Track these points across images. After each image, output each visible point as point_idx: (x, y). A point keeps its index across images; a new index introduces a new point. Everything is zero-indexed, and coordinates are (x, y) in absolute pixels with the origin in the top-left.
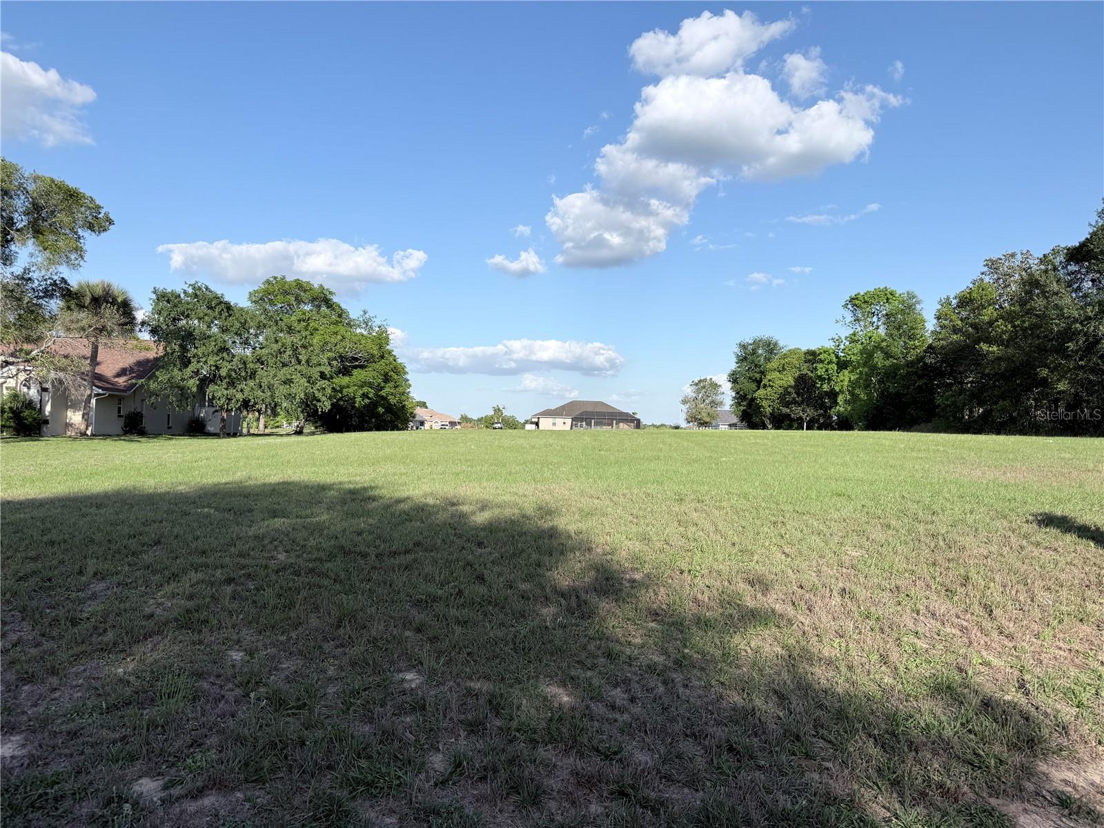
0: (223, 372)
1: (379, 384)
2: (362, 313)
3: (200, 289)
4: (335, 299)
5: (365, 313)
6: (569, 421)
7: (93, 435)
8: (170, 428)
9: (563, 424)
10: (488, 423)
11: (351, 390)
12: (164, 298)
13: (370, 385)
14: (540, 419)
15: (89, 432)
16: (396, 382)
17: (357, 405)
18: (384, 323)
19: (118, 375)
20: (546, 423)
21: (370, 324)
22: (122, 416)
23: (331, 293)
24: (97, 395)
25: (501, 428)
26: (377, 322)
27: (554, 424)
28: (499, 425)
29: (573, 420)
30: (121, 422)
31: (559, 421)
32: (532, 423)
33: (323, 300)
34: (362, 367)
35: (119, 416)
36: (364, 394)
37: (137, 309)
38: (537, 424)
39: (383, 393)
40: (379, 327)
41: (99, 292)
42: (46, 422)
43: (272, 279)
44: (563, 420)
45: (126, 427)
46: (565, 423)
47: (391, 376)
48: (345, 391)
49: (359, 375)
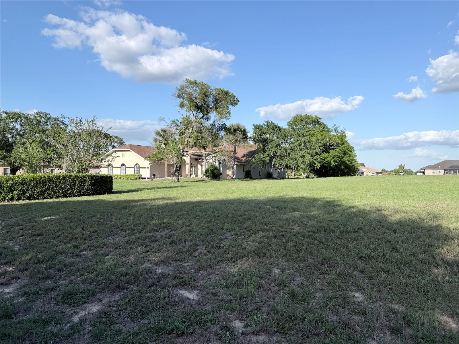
0: (278, 154)
1: (342, 156)
3: (269, 123)
4: (322, 121)
5: (335, 125)
6: (443, 171)
7: (235, 179)
8: (260, 176)
10: (396, 172)
11: (329, 159)
12: (257, 128)
13: (338, 156)
14: (425, 170)
15: (234, 178)
16: (349, 155)
17: (332, 165)
18: (343, 129)
19: (243, 157)
20: (428, 172)
21: (337, 130)
22: (244, 172)
23: (320, 119)
24: (236, 164)
25: (403, 175)
26: (340, 129)
27: (434, 173)
28: (402, 173)
29: (445, 170)
30: (244, 174)
31: (437, 171)
32: (421, 172)
33: (317, 122)
34: (334, 149)
35: (243, 172)
36: (335, 160)
37: (248, 133)
38: (424, 173)
39: (343, 160)
40: (341, 131)
41: (236, 127)
42: (221, 174)
43: (296, 116)
44: (439, 171)
45: (246, 176)
46: (440, 172)
47: (347, 152)
48: (326, 160)
49: (332, 153)
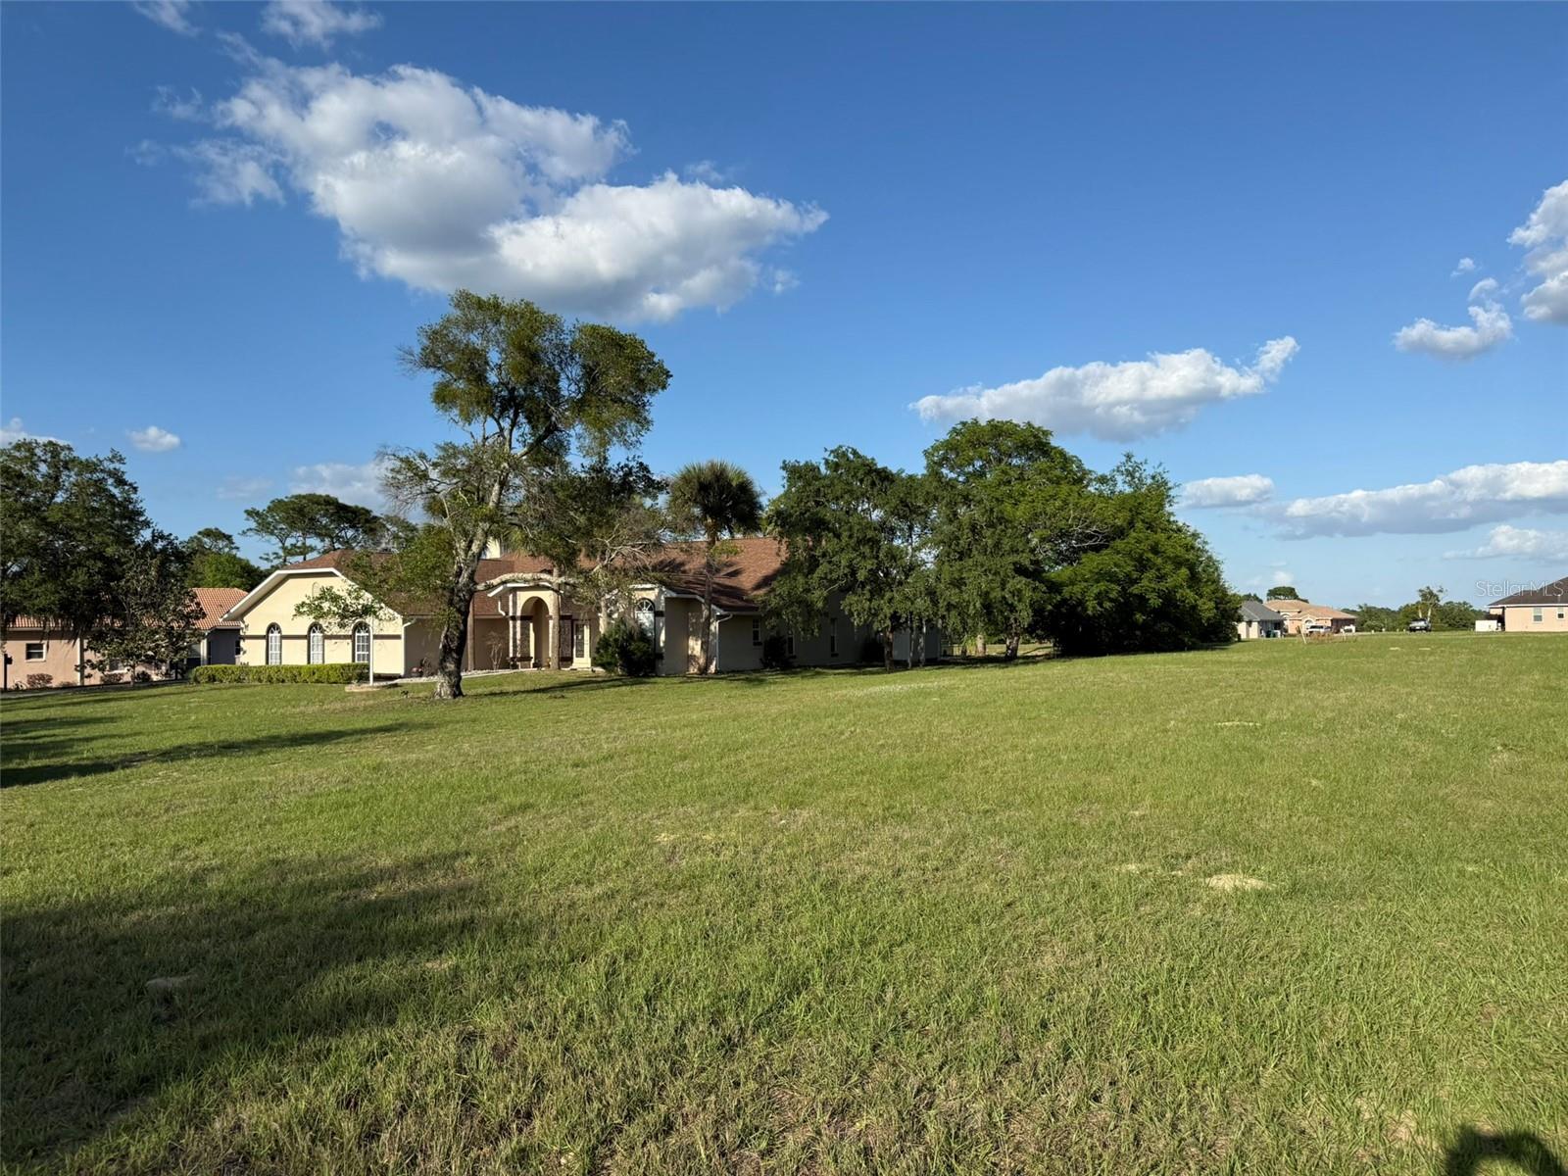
0: (861, 575)
1: (1128, 575)
2: (1124, 459)
3: (844, 454)
4: (1054, 442)
5: (1129, 457)
7: (717, 672)
8: (836, 655)
9: (1558, 619)
10: (1406, 618)
11: (1077, 589)
12: (799, 474)
13: (1112, 578)
14: (1508, 610)
15: (712, 669)
16: (1158, 570)
17: (1090, 612)
18: (1160, 470)
19: (758, 587)
20: (1519, 620)
21: (1137, 475)
22: (760, 644)
23: (1046, 433)
24: (719, 617)
25: (1426, 629)
26: (1149, 470)
27: (1538, 618)
28: (1422, 624)
30: (759, 652)
31: (1549, 613)
32: (1489, 617)
33: (1035, 444)
34: (1097, 549)
35: (755, 644)
36: (1100, 593)
38: (1501, 619)
39: (1135, 590)
40: (1153, 477)
41: (708, 477)
42: (660, 656)
43: (959, 427)
44: (1557, 611)
45: (764, 659)
46: (1561, 616)
47: (1148, 560)
48: (1066, 592)
49: (1091, 562)
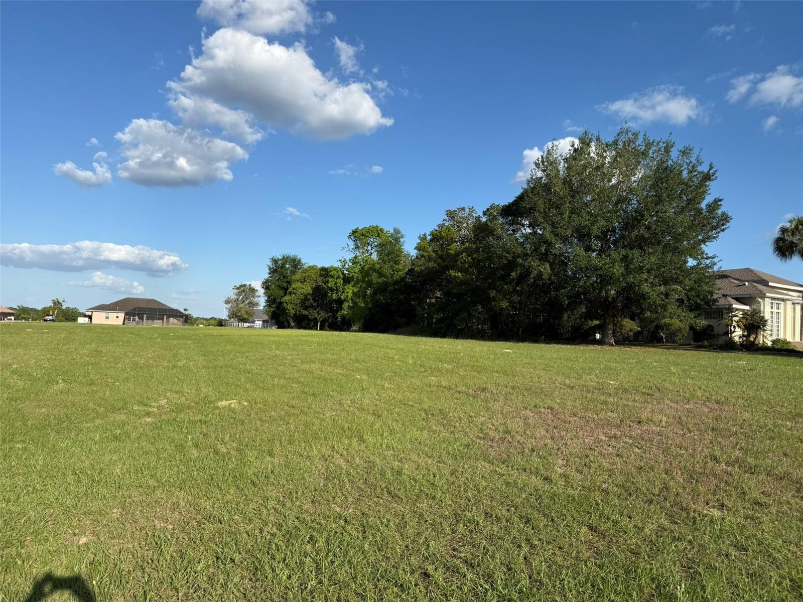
6: (122, 315)
9: (116, 319)
10: (41, 315)
14: (94, 313)
20: (99, 318)
25: (53, 320)
27: (107, 318)
28: (51, 317)
29: (126, 314)
31: (112, 315)
32: (85, 316)
38: (90, 317)
44: (116, 315)
